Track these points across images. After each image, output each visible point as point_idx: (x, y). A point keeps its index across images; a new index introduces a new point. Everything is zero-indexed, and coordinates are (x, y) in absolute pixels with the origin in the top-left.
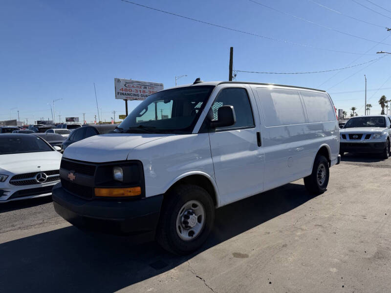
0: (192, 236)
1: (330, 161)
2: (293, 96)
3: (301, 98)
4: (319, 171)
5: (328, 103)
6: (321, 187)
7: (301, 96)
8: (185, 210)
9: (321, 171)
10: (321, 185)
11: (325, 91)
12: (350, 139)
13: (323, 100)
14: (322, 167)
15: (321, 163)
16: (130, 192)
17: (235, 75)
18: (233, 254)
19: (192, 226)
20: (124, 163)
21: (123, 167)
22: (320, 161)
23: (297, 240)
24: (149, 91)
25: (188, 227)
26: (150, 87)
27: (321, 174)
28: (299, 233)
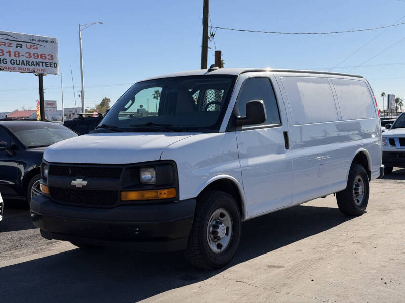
0: (221, 249)
1: (369, 173)
2: (322, 85)
3: (333, 89)
4: (356, 186)
5: (367, 93)
6: (358, 206)
7: (331, 84)
8: (213, 219)
9: (358, 185)
10: (359, 204)
11: (362, 77)
13: (360, 89)
14: (360, 180)
15: (358, 175)
16: (164, 194)
17: (212, 34)
18: (267, 266)
19: (221, 237)
20: (157, 163)
21: (156, 168)
22: (356, 172)
23: (333, 253)
24: (27, 53)
25: (216, 238)
26: (29, 45)
27: (358, 190)
28: (335, 249)
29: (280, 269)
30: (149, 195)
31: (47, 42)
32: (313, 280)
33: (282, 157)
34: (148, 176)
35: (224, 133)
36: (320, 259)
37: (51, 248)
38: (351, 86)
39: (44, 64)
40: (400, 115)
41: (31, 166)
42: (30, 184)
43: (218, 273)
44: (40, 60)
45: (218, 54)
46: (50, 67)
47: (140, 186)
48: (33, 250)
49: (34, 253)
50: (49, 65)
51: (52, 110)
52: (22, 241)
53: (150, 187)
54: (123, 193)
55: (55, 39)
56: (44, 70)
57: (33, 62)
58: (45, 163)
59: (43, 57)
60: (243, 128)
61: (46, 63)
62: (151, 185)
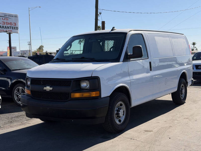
0: (120, 122)
1: (187, 83)
4: (181, 89)
5: (186, 43)
7: (170, 38)
8: (117, 107)
9: (182, 89)
10: (182, 98)
11: (183, 34)
12: (196, 69)
13: (183, 40)
14: (183, 87)
15: (182, 84)
16: (94, 94)
17: (100, 13)
18: (145, 131)
19: (121, 116)
20: (90, 78)
21: (90, 80)
22: (181, 82)
23: (176, 124)
24: (2, 22)
25: (118, 116)
26: (4, 18)
27: (182, 91)
28: (176, 121)
29: (152, 132)
30: (86, 95)
31: (13, 16)
32: (170, 138)
33: (149, 75)
34: (84, 85)
35: (122, 63)
36: (170, 127)
37: (30, 122)
38: (179, 39)
39: (11, 28)
40: (195, 54)
41: (14, 80)
42: (14, 89)
43: (120, 135)
44: (9, 25)
45: (103, 23)
46: (15, 29)
47: (81, 90)
48: (20, 123)
49: (21, 125)
50: (14, 28)
51: (14, 51)
52: (13, 119)
53: (86, 91)
54: (72, 94)
55: (17, 15)
56: (12, 31)
57: (6, 26)
58: (29, 78)
59: (11, 24)
60: (131, 60)
61: (12, 27)
62: (86, 89)
